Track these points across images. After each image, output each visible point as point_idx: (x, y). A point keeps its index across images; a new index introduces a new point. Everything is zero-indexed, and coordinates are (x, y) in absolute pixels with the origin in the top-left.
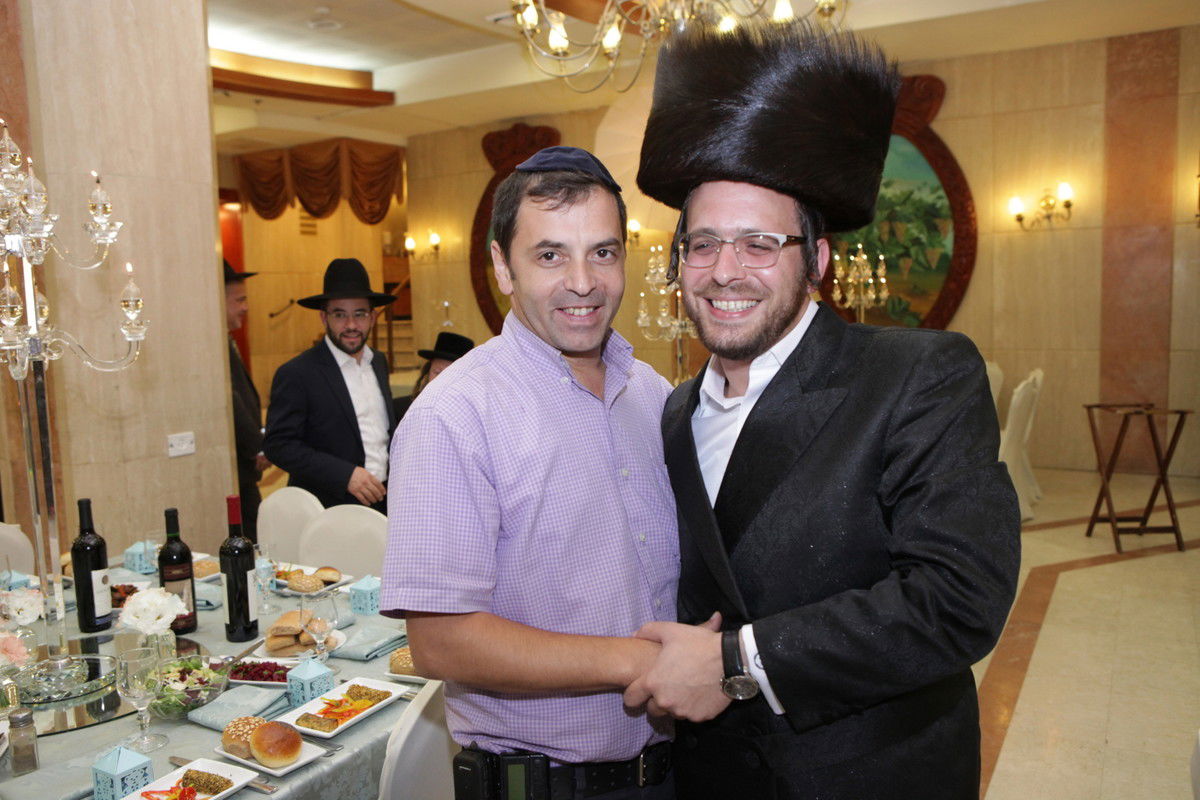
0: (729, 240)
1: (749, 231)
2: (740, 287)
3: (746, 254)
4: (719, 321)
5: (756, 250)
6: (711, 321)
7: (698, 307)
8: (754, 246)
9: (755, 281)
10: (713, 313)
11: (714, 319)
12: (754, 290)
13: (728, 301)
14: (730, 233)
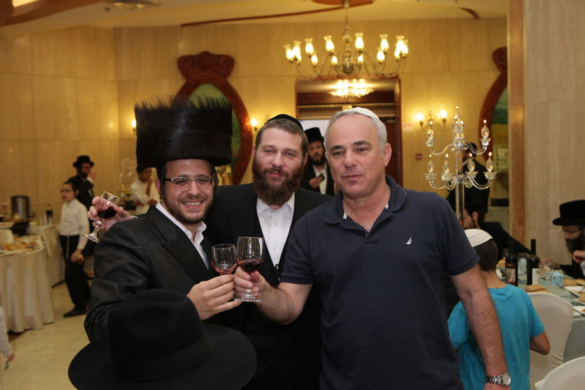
0: (193, 179)
1: (201, 175)
2: (197, 197)
3: (199, 184)
4: (190, 210)
5: (202, 182)
6: (186, 211)
7: (179, 205)
8: (202, 181)
9: (203, 195)
10: (188, 207)
11: (188, 210)
12: (203, 198)
13: (194, 202)
14: (194, 177)
